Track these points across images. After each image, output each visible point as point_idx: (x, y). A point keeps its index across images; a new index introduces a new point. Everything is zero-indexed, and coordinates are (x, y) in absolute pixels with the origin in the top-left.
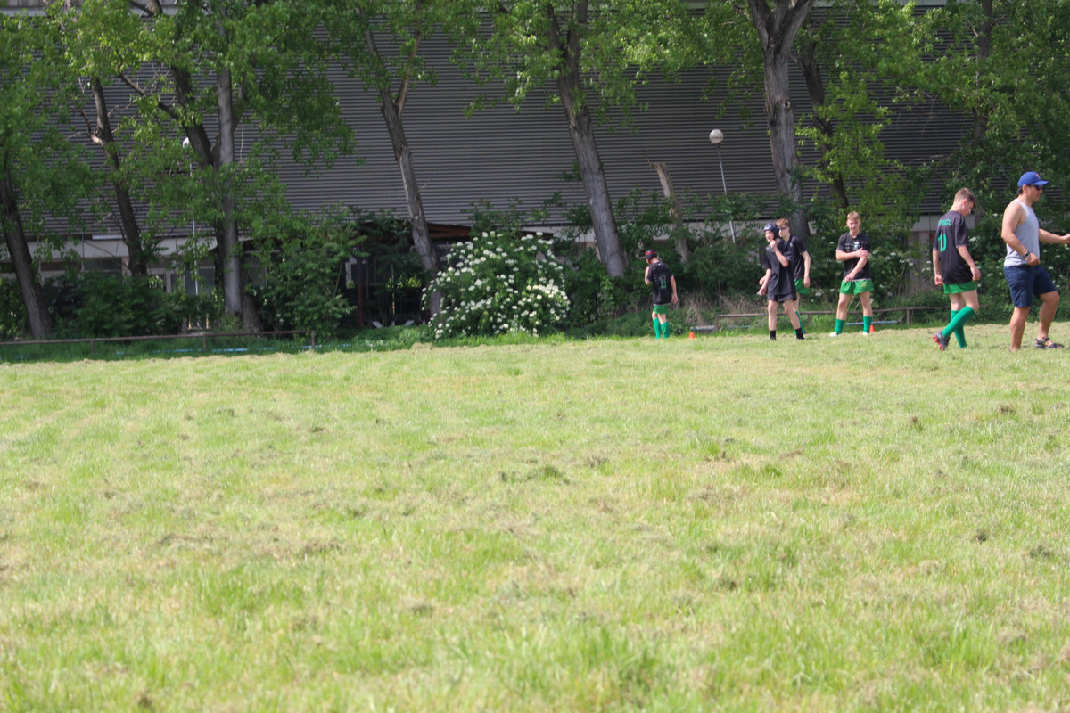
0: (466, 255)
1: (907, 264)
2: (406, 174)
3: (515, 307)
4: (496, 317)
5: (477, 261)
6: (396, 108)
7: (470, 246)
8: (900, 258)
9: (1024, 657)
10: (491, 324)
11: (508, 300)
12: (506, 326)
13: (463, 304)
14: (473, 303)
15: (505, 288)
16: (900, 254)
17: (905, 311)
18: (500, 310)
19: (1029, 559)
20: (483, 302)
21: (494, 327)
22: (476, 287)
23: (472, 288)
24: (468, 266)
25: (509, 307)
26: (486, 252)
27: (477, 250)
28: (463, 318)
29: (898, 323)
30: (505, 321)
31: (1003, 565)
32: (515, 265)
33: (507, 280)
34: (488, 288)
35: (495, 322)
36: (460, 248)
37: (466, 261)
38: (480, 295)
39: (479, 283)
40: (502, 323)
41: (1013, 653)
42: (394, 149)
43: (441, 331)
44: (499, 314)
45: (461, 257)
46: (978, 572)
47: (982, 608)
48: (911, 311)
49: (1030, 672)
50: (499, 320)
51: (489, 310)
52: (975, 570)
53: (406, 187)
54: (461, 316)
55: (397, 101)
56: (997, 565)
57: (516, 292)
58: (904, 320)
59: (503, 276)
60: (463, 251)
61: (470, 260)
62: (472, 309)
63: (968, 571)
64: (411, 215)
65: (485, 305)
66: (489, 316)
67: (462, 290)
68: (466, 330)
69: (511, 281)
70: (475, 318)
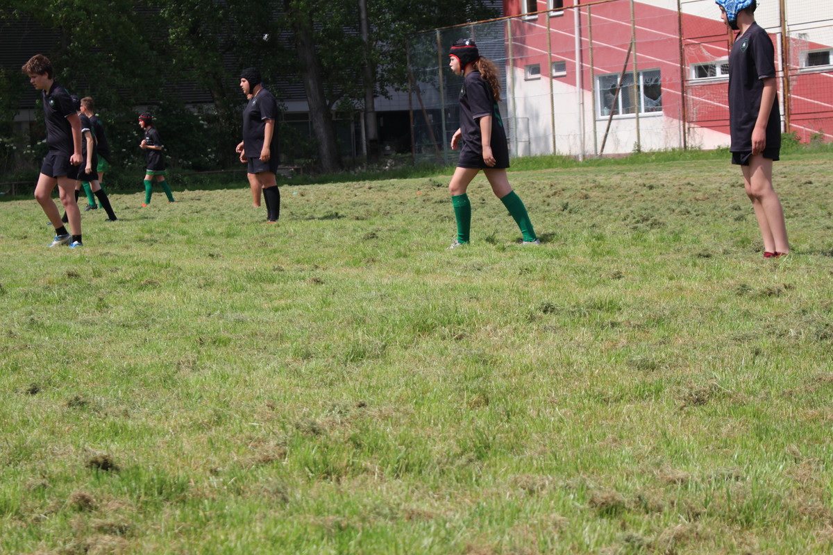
1: (12, 147)
8: (6, 143)
9: (45, 501)
16: (5, 140)
17: (11, 185)
19: (66, 409)
29: (6, 194)
31: (45, 416)
41: (36, 497)
46: (25, 423)
47: (21, 455)
48: (15, 185)
49: (46, 515)
52: (23, 421)
56: (40, 417)
58: (11, 192)
63: (17, 422)
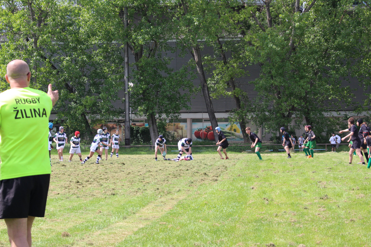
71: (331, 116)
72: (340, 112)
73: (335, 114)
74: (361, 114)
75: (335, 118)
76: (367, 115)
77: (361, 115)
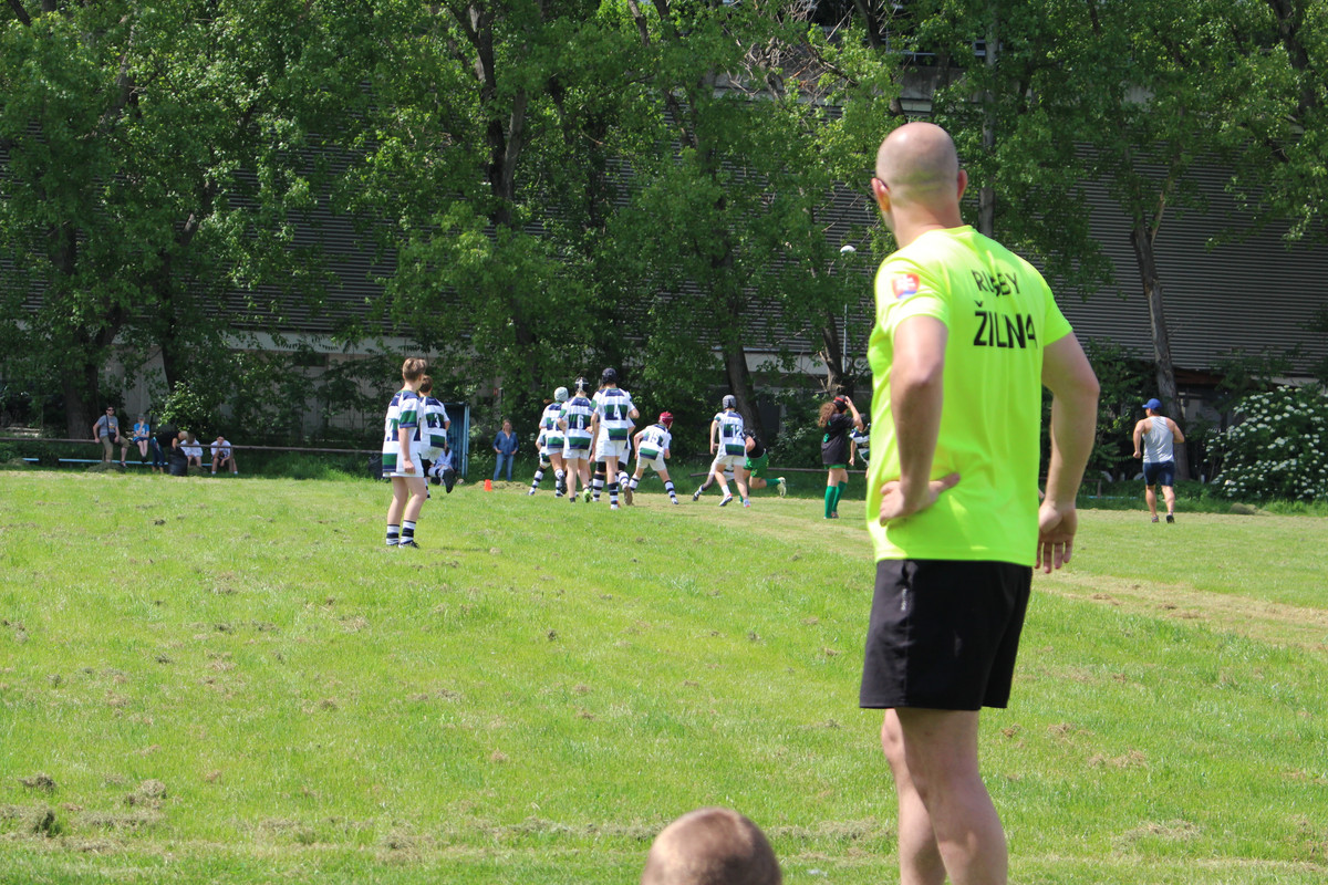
0: (1259, 411)
2: (1155, 311)
3: (1322, 471)
4: (1300, 481)
5: (1278, 418)
6: (1149, 237)
7: (1266, 401)
10: (1294, 487)
11: (1315, 462)
12: (1312, 491)
13: (1259, 462)
14: (1274, 463)
15: (1311, 449)
18: (1304, 473)
20: (1286, 462)
21: (1296, 490)
22: (1277, 445)
23: (1271, 446)
24: (1262, 421)
25: (1315, 469)
26: (1289, 408)
27: (1273, 406)
28: (1261, 478)
30: (1309, 486)
32: (1321, 425)
33: (1311, 440)
34: (1292, 448)
35: (1299, 487)
36: (1253, 402)
37: (1260, 417)
38: (1280, 454)
39: (1280, 441)
40: (1305, 488)
42: (1143, 281)
43: (1235, 490)
44: (1304, 478)
45: (1253, 411)
50: (1304, 484)
51: (1293, 472)
53: (1154, 325)
54: (1258, 475)
55: (1150, 229)
57: (1322, 454)
59: (1307, 436)
60: (1257, 405)
61: (1265, 415)
62: (1274, 469)
64: (1158, 358)
65: (1289, 466)
66: (1294, 479)
67: (1260, 447)
68: (1262, 492)
69: (1317, 441)
70: (1275, 479)
71: (254, 347)
72: (284, 335)
73: (266, 341)
74: (357, 347)
75: (269, 354)
76: (379, 351)
77: (356, 352)
